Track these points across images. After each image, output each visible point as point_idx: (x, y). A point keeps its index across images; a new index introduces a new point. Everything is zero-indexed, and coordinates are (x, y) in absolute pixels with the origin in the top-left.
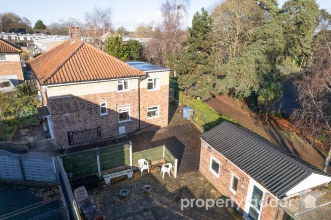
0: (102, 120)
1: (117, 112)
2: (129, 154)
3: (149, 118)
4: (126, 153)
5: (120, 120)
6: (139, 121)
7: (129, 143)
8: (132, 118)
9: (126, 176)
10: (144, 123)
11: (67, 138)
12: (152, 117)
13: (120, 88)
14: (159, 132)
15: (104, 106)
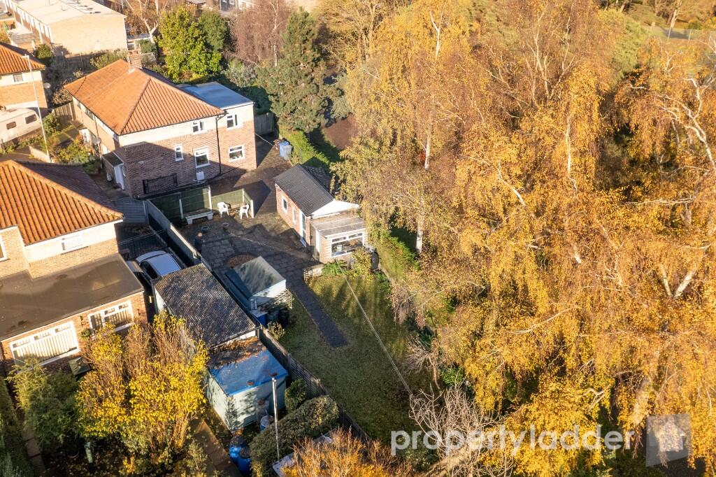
0: (178, 166)
1: (193, 157)
2: (208, 198)
3: (232, 160)
4: (205, 197)
5: (198, 165)
6: (220, 164)
7: (207, 188)
8: (211, 162)
9: (206, 217)
10: (225, 166)
11: (142, 186)
12: (236, 159)
13: (195, 129)
14: (245, 176)
15: (179, 151)
